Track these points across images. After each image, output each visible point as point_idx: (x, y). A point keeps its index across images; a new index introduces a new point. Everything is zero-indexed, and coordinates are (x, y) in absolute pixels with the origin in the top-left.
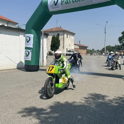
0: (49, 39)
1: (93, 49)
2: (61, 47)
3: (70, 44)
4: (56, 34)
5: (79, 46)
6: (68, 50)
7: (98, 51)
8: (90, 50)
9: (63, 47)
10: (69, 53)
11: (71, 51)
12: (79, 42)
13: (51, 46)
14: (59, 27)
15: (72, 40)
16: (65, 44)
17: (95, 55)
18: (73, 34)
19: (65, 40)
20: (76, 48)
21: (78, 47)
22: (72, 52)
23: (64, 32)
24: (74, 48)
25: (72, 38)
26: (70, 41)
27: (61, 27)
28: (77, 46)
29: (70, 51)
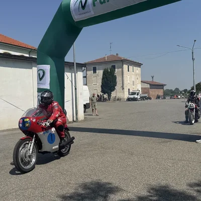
0: (98, 75)
1: (177, 89)
2: (118, 87)
3: (133, 82)
4: (109, 67)
5: (150, 85)
6: (131, 91)
7: (185, 91)
8: (171, 90)
9: (123, 86)
10: (132, 96)
11: (135, 94)
12: (153, 78)
13: (102, 87)
14: (115, 55)
15: (137, 75)
16: (125, 82)
17: (178, 98)
18: (139, 65)
19: (125, 76)
20: (144, 87)
21: (148, 86)
22: (137, 95)
23: (124, 61)
24: (142, 88)
25: (137, 72)
26: (133, 76)
27: (117, 55)
28: (146, 84)
29: (133, 94)
